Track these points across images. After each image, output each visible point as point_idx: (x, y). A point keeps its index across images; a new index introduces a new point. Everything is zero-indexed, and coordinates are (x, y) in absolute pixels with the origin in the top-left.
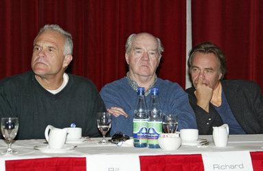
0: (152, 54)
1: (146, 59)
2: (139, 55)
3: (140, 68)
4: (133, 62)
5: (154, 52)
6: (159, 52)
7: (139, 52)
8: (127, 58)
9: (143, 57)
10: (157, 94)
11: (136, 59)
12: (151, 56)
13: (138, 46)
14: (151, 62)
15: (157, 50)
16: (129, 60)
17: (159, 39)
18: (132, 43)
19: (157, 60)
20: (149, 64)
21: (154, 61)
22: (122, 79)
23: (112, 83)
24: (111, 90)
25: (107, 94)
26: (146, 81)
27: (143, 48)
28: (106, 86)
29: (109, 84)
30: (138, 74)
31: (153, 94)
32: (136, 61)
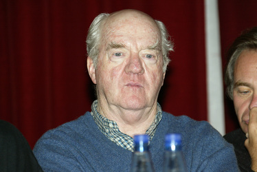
0: (149, 56)
1: (136, 69)
2: (120, 61)
3: (122, 91)
4: (107, 77)
5: (153, 52)
6: (164, 53)
7: (118, 55)
8: (91, 70)
9: (128, 65)
10: (178, 148)
11: (113, 69)
12: (146, 61)
13: (116, 41)
14: (148, 76)
15: (159, 48)
16: (97, 72)
17: (161, 24)
18: (103, 35)
19: (161, 70)
20: (143, 80)
21: (153, 72)
22: (82, 118)
23: (60, 128)
24: (60, 144)
25: (49, 155)
26: (139, 120)
27: (128, 44)
28: (46, 135)
29: (53, 132)
30: (119, 106)
31: (169, 149)
32: (113, 75)
